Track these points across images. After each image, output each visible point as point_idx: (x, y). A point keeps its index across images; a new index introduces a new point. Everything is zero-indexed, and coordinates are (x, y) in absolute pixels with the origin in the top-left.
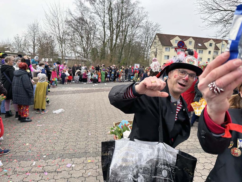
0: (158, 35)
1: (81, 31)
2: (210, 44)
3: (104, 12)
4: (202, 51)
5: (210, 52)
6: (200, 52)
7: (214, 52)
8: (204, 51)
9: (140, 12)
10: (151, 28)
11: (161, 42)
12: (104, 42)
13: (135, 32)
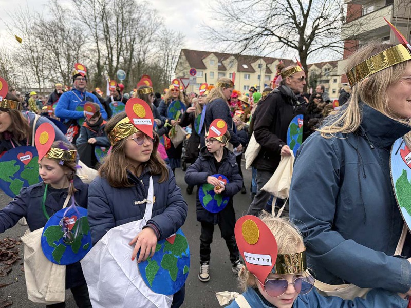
0: (184, 52)
1: (54, 44)
2: (259, 65)
3: (95, 19)
4: (249, 75)
5: (259, 77)
6: (245, 77)
7: (266, 76)
8: (252, 75)
9: (152, 17)
10: (171, 41)
11: (190, 64)
12: (98, 64)
13: (147, 47)
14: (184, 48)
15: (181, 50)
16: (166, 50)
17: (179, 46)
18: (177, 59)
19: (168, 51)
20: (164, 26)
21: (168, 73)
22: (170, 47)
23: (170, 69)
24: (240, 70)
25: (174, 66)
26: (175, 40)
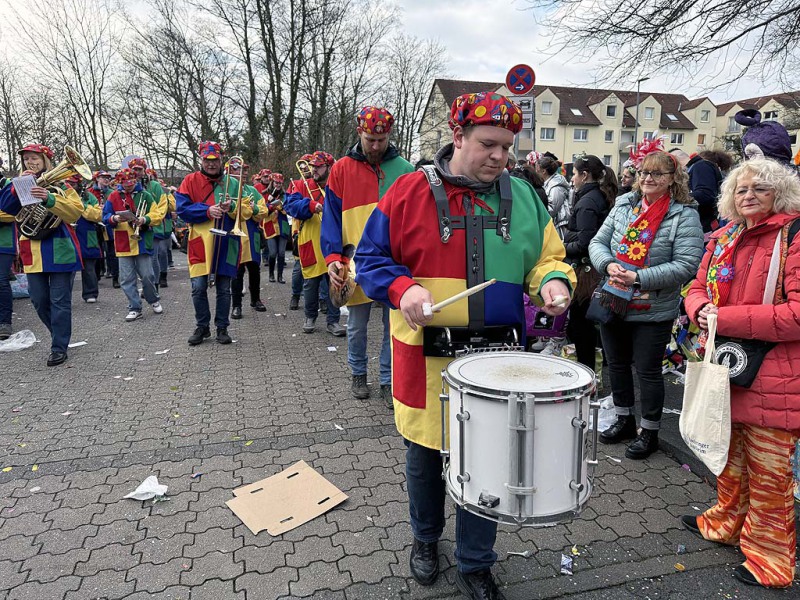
0: (440, 86)
3: (244, 7)
4: (586, 133)
5: (609, 135)
6: (577, 137)
7: (623, 132)
8: (592, 132)
10: (413, 61)
12: (250, 113)
14: (440, 76)
15: (433, 81)
16: (403, 82)
17: (431, 73)
18: (425, 102)
19: (406, 83)
20: (397, 26)
21: (405, 131)
22: (412, 74)
23: (410, 122)
24: (565, 120)
25: (419, 118)
26: (423, 59)
